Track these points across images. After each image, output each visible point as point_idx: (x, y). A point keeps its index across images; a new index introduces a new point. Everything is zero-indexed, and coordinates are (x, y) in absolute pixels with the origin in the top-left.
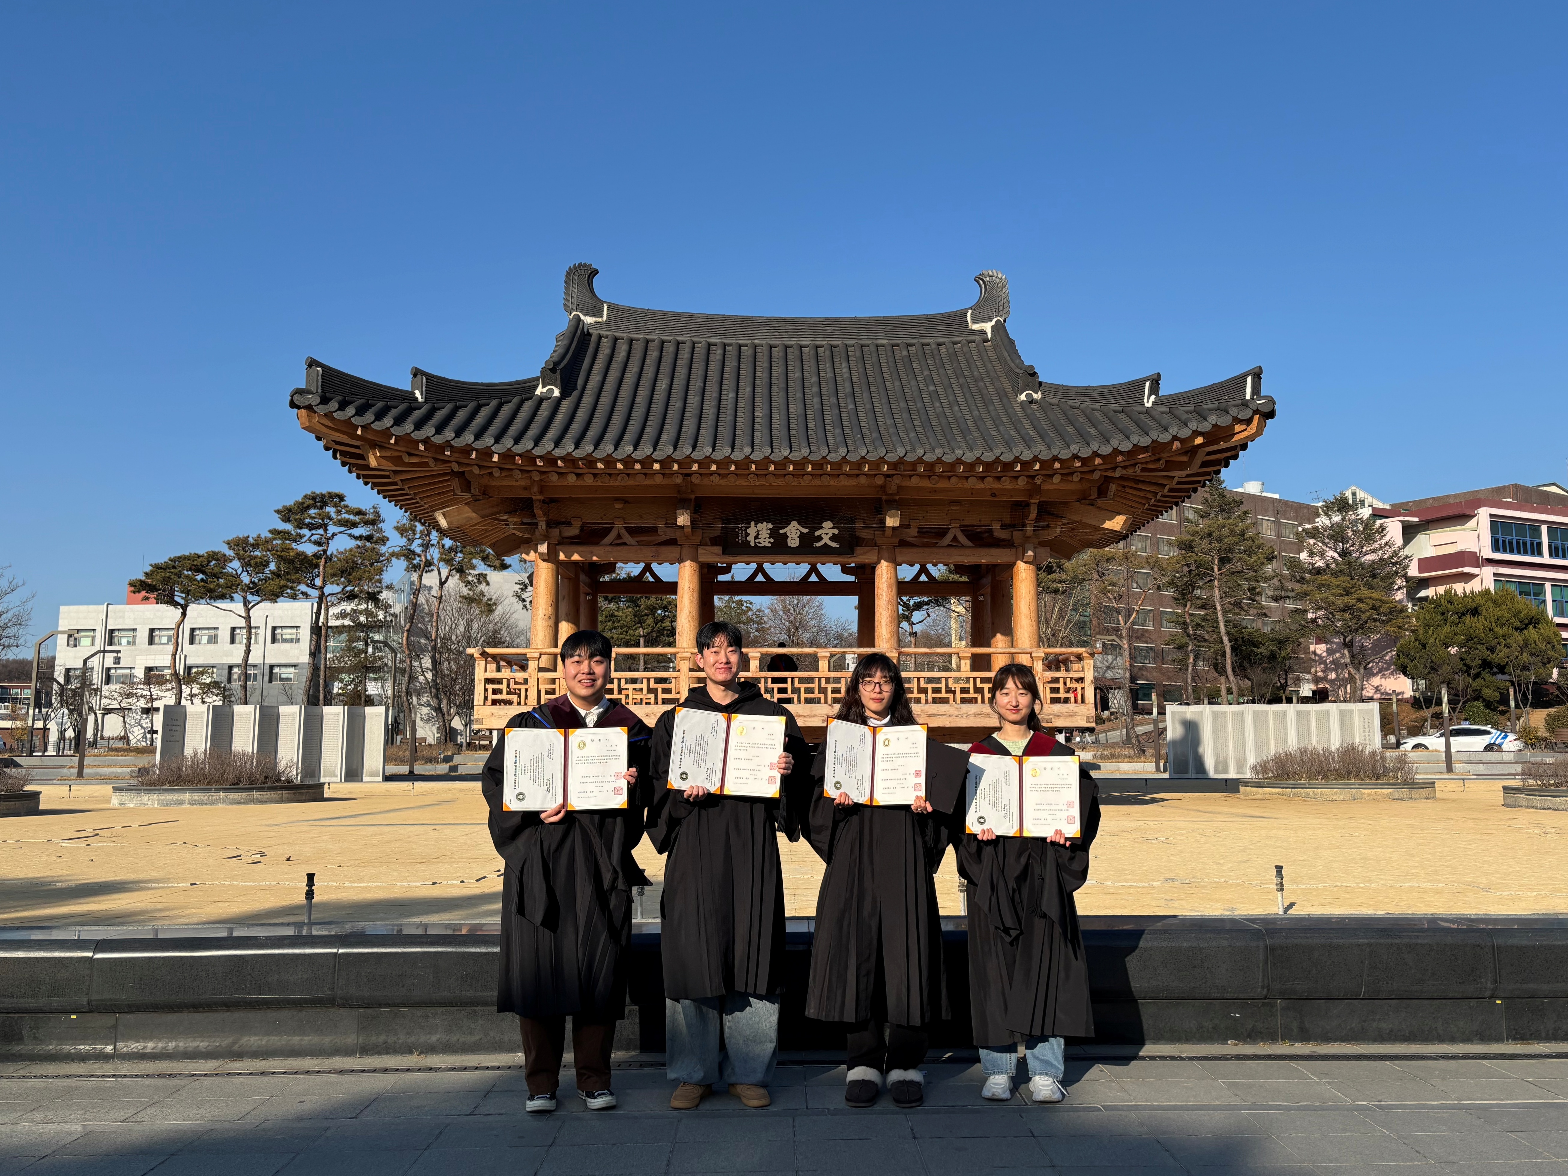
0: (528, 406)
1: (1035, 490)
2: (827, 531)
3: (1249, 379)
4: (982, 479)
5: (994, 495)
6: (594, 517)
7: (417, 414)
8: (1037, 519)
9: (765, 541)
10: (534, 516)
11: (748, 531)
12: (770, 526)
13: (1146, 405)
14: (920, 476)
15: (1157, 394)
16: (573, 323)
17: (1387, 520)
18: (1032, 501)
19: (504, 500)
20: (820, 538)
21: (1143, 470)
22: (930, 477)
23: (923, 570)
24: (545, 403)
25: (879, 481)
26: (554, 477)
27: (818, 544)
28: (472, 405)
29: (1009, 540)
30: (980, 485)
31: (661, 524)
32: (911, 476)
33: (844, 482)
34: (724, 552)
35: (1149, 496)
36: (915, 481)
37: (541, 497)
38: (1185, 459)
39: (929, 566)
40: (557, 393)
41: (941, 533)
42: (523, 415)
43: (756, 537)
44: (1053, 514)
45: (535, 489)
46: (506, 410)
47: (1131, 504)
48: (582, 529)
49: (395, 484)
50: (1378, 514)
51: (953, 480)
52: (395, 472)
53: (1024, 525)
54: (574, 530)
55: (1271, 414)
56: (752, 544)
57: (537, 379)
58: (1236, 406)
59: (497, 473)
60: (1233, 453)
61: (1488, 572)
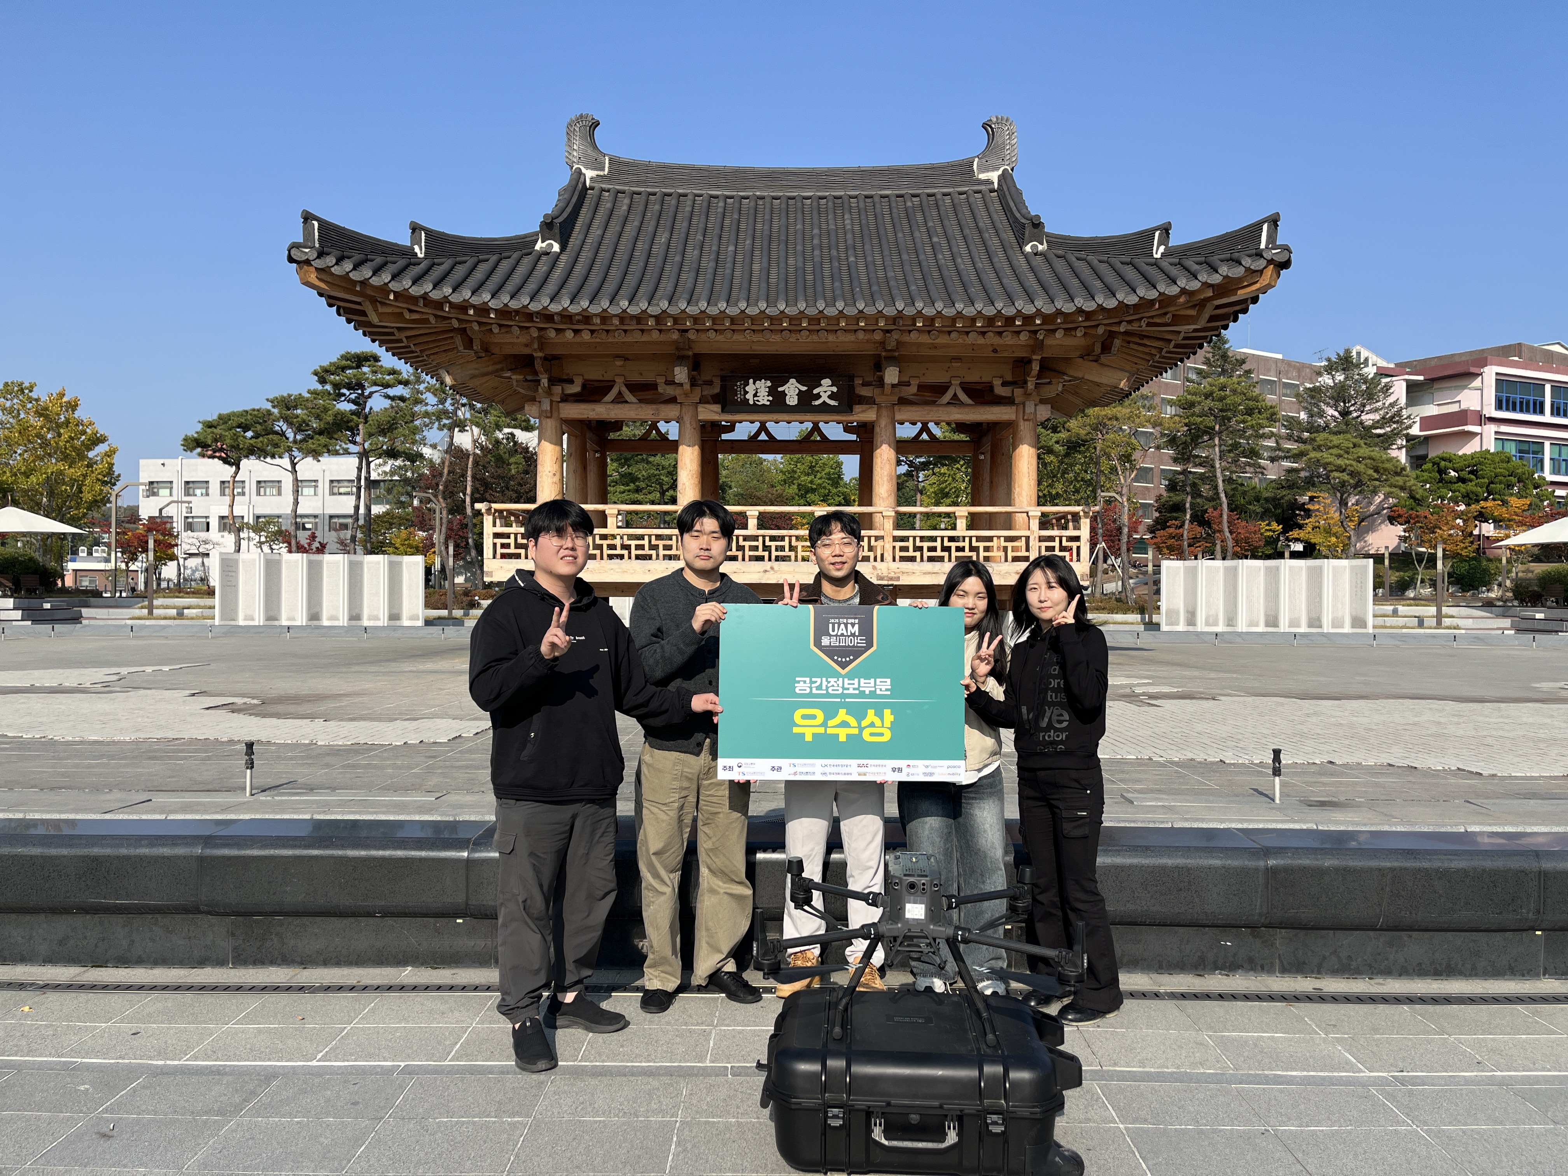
0: (527, 262)
1: (1039, 346)
2: (826, 389)
3: (1265, 227)
4: (983, 334)
5: (995, 351)
6: (595, 374)
7: (416, 270)
8: (1039, 376)
9: (764, 399)
10: (536, 373)
11: (747, 389)
12: (769, 384)
13: (1155, 256)
14: (919, 330)
15: (1166, 245)
16: (575, 176)
17: (1394, 379)
18: (1034, 357)
19: (507, 357)
20: (818, 396)
21: (1149, 324)
22: (929, 332)
23: (925, 428)
24: (544, 258)
25: (878, 336)
26: (552, 334)
27: (817, 403)
28: (471, 261)
29: (1009, 398)
30: (981, 341)
31: (661, 380)
32: (910, 331)
33: (843, 337)
34: (723, 411)
35: (1154, 351)
36: (914, 336)
37: (540, 354)
38: (1192, 312)
39: (931, 425)
40: (556, 248)
41: (942, 389)
42: (522, 270)
43: (755, 395)
44: (1055, 371)
45: (536, 346)
46: (505, 265)
47: (1136, 360)
48: (584, 386)
49: (400, 341)
50: (1382, 373)
51: (954, 335)
52: (399, 329)
53: (1026, 382)
54: (575, 388)
55: (1286, 264)
56: (751, 402)
57: (536, 234)
58: (1249, 256)
59: (496, 330)
60: (1243, 306)
61: (1490, 430)
